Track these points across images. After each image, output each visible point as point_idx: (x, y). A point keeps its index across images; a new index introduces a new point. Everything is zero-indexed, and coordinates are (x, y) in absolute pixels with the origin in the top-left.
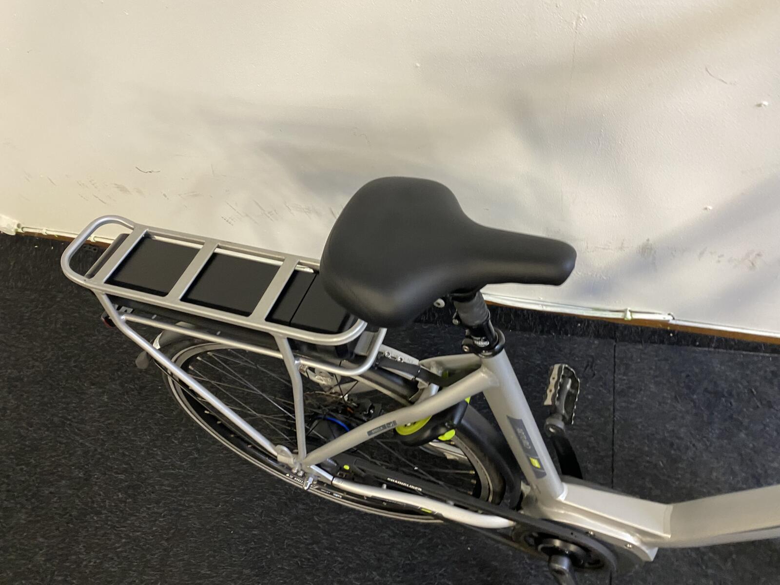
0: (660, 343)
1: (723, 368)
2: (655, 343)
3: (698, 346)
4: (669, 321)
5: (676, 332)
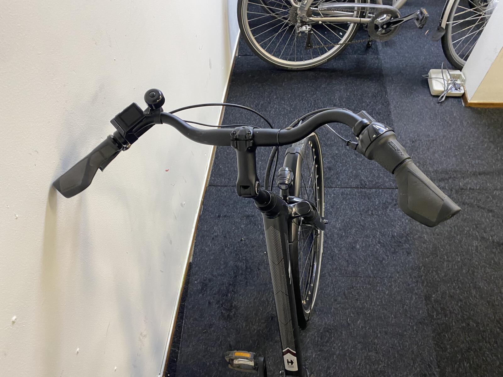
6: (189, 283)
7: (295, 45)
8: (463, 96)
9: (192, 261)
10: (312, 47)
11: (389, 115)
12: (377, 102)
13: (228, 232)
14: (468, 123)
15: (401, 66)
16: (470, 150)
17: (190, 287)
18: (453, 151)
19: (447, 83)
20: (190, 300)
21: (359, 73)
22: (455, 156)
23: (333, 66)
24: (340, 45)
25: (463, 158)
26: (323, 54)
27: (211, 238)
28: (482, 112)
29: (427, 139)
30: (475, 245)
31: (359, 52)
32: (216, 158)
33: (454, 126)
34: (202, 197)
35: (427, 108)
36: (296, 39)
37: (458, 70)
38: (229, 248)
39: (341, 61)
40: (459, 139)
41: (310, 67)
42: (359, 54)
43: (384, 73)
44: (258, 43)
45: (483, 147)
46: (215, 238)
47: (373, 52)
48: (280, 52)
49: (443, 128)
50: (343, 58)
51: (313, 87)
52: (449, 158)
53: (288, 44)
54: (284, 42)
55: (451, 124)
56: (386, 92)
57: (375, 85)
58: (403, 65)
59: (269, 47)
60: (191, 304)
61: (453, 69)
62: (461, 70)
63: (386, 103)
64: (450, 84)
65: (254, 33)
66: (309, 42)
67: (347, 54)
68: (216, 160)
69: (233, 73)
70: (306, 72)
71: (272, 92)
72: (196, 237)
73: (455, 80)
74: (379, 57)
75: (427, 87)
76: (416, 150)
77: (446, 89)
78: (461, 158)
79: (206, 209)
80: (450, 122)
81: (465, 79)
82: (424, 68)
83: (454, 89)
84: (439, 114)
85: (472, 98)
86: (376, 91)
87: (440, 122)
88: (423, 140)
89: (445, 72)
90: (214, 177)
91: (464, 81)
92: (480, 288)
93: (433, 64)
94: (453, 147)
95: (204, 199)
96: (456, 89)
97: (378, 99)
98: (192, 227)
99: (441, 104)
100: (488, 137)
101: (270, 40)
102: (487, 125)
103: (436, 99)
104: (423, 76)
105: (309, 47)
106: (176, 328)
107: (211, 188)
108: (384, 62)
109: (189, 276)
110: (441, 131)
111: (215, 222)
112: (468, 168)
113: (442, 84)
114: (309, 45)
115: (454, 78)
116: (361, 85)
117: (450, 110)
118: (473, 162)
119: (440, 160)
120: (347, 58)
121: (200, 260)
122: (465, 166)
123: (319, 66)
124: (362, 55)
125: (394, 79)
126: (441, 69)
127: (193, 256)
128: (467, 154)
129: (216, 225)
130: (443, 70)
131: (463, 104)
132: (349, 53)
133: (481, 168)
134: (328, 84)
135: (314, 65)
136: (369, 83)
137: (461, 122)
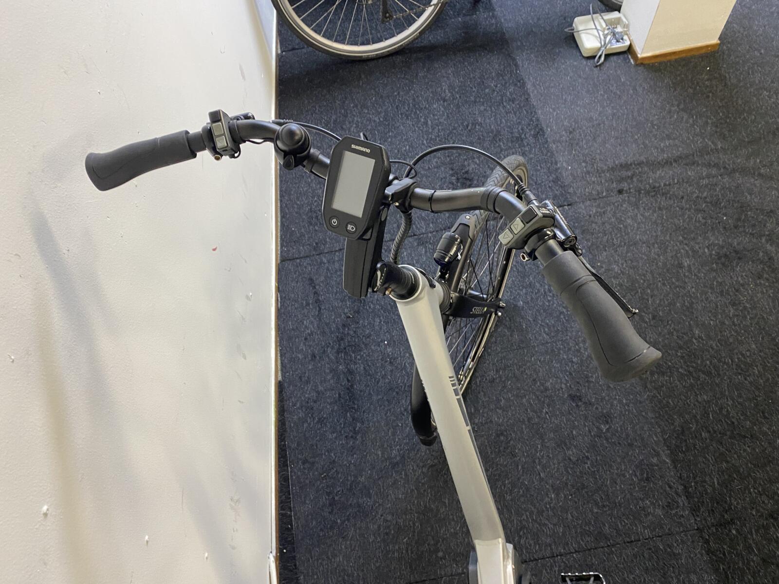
0: (295, 560)
1: (307, 502)
2: (295, 565)
3: (292, 525)
4: (274, 557)
5: (281, 547)
6: (284, 412)
7: (365, 20)
8: (630, 50)
9: (282, 377)
10: (392, 17)
11: (527, 99)
12: (506, 83)
13: (327, 324)
14: (644, 88)
15: (531, 21)
16: (654, 128)
17: (288, 418)
18: (630, 134)
19: (603, 34)
20: (292, 437)
21: (471, 44)
22: (636, 141)
23: (430, 41)
24: (433, 7)
25: (647, 142)
26: (410, 25)
27: (303, 338)
28: (661, 68)
29: (590, 124)
30: (686, 264)
31: (464, 12)
32: (282, 217)
33: (625, 98)
34: (276, 281)
35: (580, 77)
36: (364, 9)
37: (616, 10)
38: (333, 348)
39: (440, 31)
40: (635, 114)
41: (395, 48)
42: (464, 15)
43: (507, 36)
44: (309, 26)
45: (672, 119)
46: (308, 337)
47: (486, 8)
48: (345, 35)
49: (610, 104)
50: (442, 27)
51: (407, 79)
52: (627, 146)
53: (355, 20)
54: (347, 18)
55: (620, 96)
56: (516, 65)
57: (498, 59)
58: (533, 19)
59: (326, 30)
60: (295, 441)
61: (608, 11)
62: (619, 11)
63: (519, 81)
64: (607, 34)
65: (298, 11)
66: (385, 11)
67: (447, 19)
68: (284, 220)
69: (279, 80)
70: (390, 58)
71: (346, 98)
72: (280, 342)
73: (614, 28)
74: (496, 13)
75: (575, 46)
76: (577, 144)
77: (603, 43)
78: (643, 143)
79: (285, 297)
80: (618, 93)
81: (627, 22)
82: (565, 19)
83: (615, 41)
84: (600, 84)
85: (643, 50)
86: (502, 67)
87: (604, 96)
88: (584, 128)
89: (597, 18)
90: (285, 247)
91: (626, 26)
92: (703, 324)
93: (577, 10)
94: (630, 129)
95: (278, 284)
96: (618, 41)
97: (506, 78)
98: (270, 329)
99: (600, 69)
100: (676, 103)
101: (326, 19)
102: (671, 86)
103: (592, 61)
104: (565, 30)
105: (387, 18)
106: (279, 481)
107: (286, 264)
108: (505, 20)
109: (283, 402)
110: (607, 109)
111: (304, 313)
112: (655, 154)
113: (596, 37)
114: (387, 15)
115: (612, 24)
116: (478, 62)
117: (615, 73)
118: (662, 145)
119: (614, 151)
120: (448, 25)
121: (293, 375)
122: (652, 153)
123: (408, 45)
124: (470, 15)
125: (524, 44)
126: (590, 14)
127: (282, 370)
128: (651, 135)
129: (306, 318)
130: (594, 16)
131: (632, 61)
132: (448, 16)
133: (674, 152)
134: (428, 70)
135: (402, 45)
136: (488, 56)
137: (635, 89)
